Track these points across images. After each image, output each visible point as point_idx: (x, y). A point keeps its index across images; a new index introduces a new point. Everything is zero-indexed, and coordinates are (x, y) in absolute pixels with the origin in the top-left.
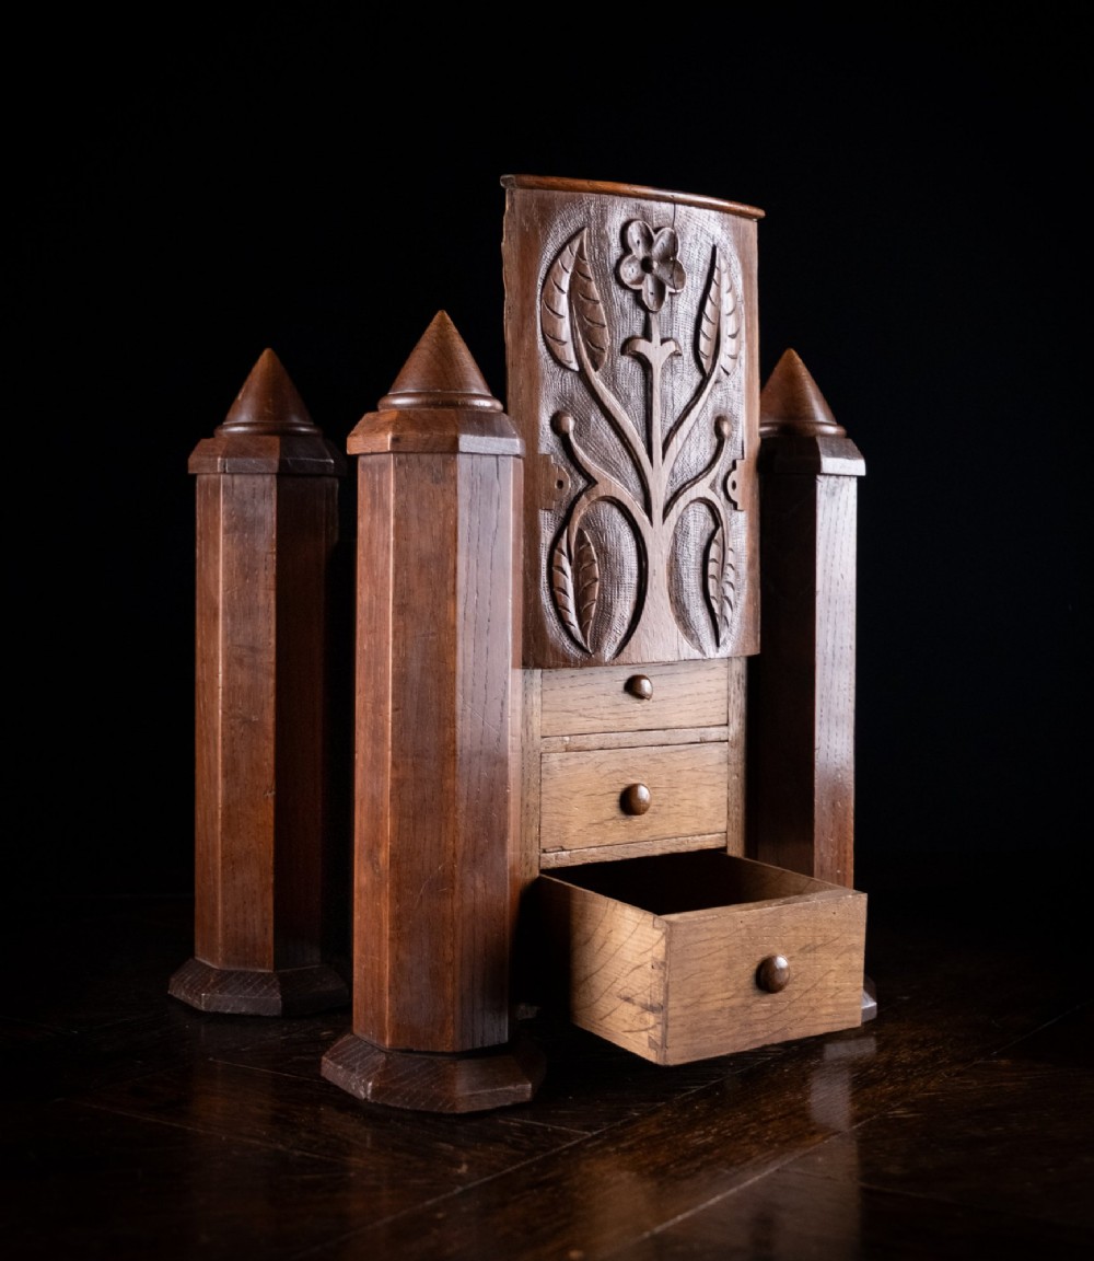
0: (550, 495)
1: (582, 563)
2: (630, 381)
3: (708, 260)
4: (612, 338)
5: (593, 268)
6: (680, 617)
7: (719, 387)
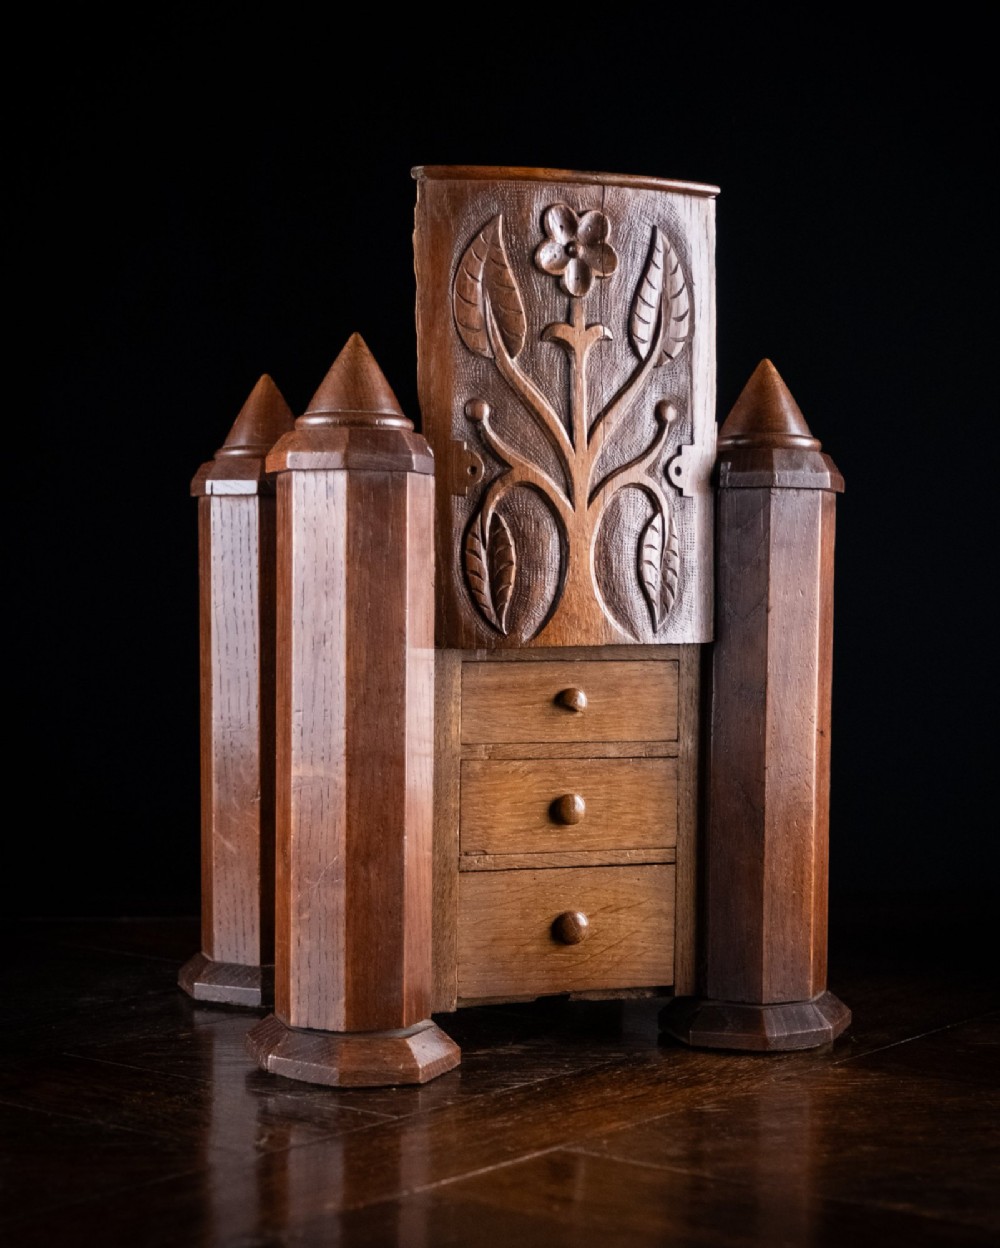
0: (463, 480)
1: (498, 548)
2: (551, 366)
3: (647, 241)
4: (530, 324)
5: (510, 256)
6: (609, 602)
7: (661, 371)
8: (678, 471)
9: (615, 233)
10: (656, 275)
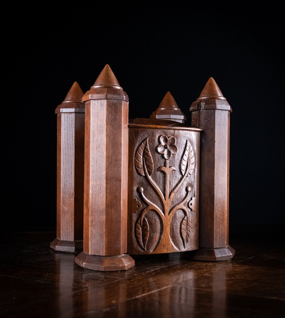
0: (136, 209)
1: (144, 227)
2: (160, 178)
3: (185, 144)
4: (155, 167)
5: (150, 149)
6: (173, 241)
7: (187, 178)
8: (191, 204)
9: (177, 142)
10: (187, 153)
